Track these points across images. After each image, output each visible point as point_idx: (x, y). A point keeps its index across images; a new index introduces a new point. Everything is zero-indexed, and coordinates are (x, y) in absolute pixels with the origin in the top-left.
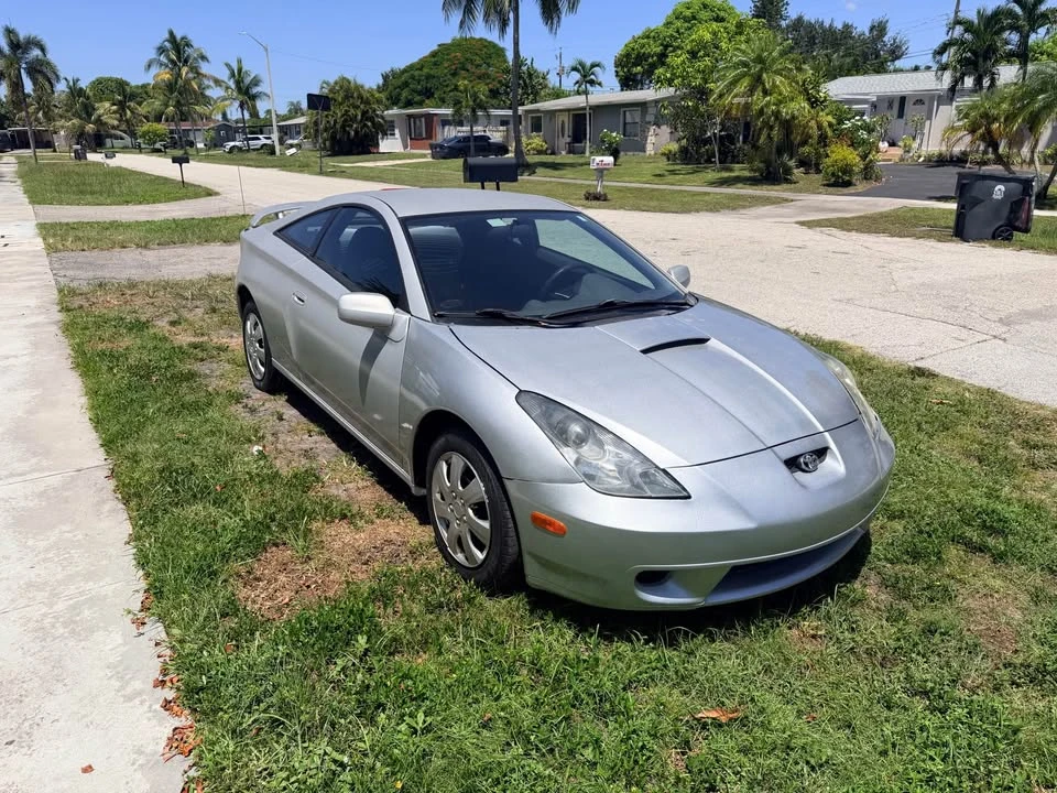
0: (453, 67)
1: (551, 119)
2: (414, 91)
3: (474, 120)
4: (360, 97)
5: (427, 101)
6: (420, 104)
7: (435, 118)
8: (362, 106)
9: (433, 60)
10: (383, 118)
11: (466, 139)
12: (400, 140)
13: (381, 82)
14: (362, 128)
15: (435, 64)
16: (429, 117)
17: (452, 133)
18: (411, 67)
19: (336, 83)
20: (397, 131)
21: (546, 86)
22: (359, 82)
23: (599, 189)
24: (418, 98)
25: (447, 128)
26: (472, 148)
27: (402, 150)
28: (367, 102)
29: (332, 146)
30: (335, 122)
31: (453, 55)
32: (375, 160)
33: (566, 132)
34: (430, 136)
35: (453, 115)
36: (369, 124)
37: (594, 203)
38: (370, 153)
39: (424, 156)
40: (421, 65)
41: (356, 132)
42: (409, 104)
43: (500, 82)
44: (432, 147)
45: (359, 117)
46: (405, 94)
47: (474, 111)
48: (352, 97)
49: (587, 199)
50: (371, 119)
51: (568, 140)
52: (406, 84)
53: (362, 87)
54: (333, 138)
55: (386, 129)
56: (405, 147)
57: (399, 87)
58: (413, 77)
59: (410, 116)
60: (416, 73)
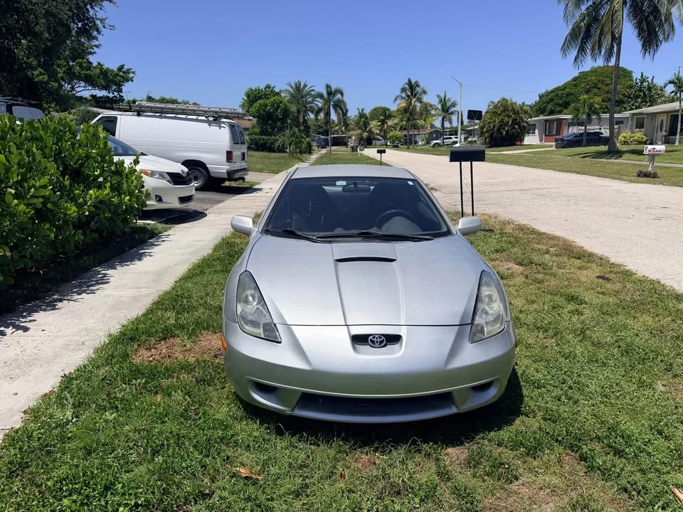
0: (588, 87)
1: (652, 119)
2: (556, 104)
3: (589, 121)
4: (513, 110)
5: (565, 110)
6: (560, 112)
7: (564, 121)
8: (513, 116)
9: (574, 83)
10: (527, 122)
11: (581, 135)
12: (538, 137)
13: (538, 99)
14: (512, 129)
15: (575, 85)
16: (560, 121)
17: (575, 130)
18: (557, 89)
19: (499, 102)
20: (537, 131)
22: (514, 101)
23: (650, 169)
24: (559, 109)
25: (571, 128)
26: (584, 141)
27: (539, 143)
28: (517, 113)
29: (490, 142)
30: (494, 126)
31: (589, 78)
32: (514, 150)
33: (664, 129)
34: (558, 132)
35: (572, 119)
36: (517, 127)
37: (644, 179)
38: (515, 145)
39: (551, 146)
40: (564, 88)
41: (507, 132)
42: (552, 113)
44: (556, 140)
45: (510, 123)
46: (550, 106)
47: (589, 116)
48: (508, 110)
49: (639, 176)
50: (519, 124)
51: (664, 133)
52: (552, 100)
53: (516, 103)
54: (491, 136)
55: (530, 129)
56: (541, 141)
57: (547, 102)
58: (557, 95)
59: (546, 121)
60: (560, 93)
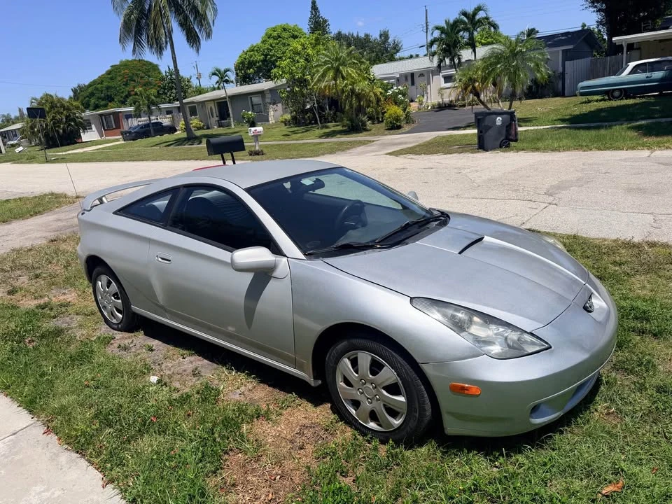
0: (125, 80)
1: (202, 107)
2: (99, 98)
3: (150, 113)
4: (62, 106)
5: (110, 104)
6: (105, 106)
7: (120, 114)
8: (65, 112)
9: (109, 76)
10: (82, 118)
11: (147, 126)
12: (96, 132)
13: (72, 94)
14: (67, 127)
15: (111, 79)
16: (116, 115)
17: (134, 123)
18: (94, 83)
19: (42, 98)
20: (93, 126)
21: (191, 86)
22: (60, 96)
23: (257, 148)
24: (102, 103)
25: (130, 120)
26: (152, 131)
27: (100, 138)
28: (68, 109)
29: (47, 142)
30: (47, 125)
31: (123, 72)
32: (82, 148)
33: (215, 115)
34: (118, 126)
35: (135, 111)
36: (73, 123)
37: (257, 157)
38: (76, 143)
39: (118, 140)
40: (101, 80)
41: (64, 130)
42: (96, 107)
43: (159, 86)
44: (122, 133)
45: (64, 120)
46: (93, 101)
47: (149, 107)
48: (56, 106)
49: (251, 155)
50: (74, 120)
51: (217, 119)
52: (92, 94)
53: (63, 99)
54: (46, 136)
55: (86, 126)
56: (101, 136)
57: (88, 96)
58: (96, 89)
59: (101, 115)
60: (100, 86)
